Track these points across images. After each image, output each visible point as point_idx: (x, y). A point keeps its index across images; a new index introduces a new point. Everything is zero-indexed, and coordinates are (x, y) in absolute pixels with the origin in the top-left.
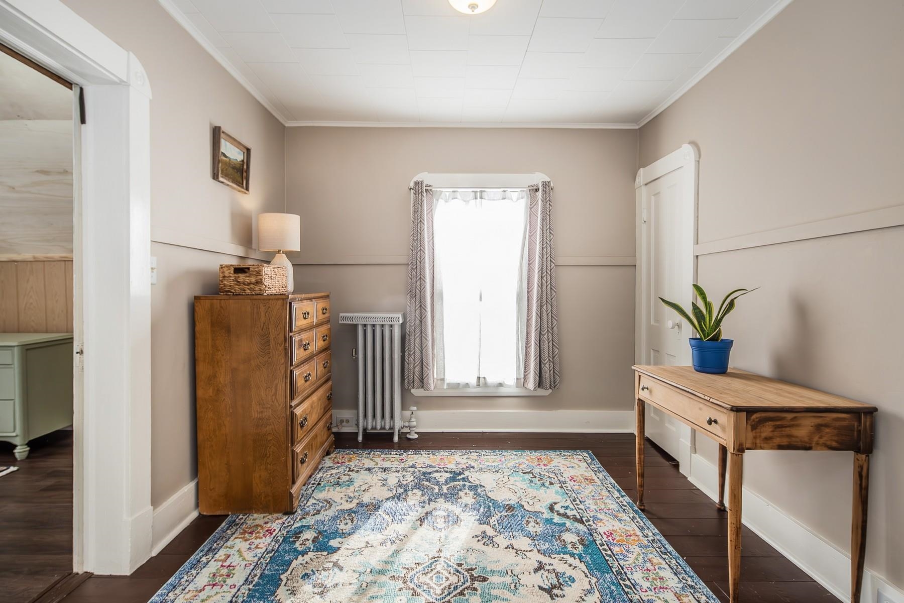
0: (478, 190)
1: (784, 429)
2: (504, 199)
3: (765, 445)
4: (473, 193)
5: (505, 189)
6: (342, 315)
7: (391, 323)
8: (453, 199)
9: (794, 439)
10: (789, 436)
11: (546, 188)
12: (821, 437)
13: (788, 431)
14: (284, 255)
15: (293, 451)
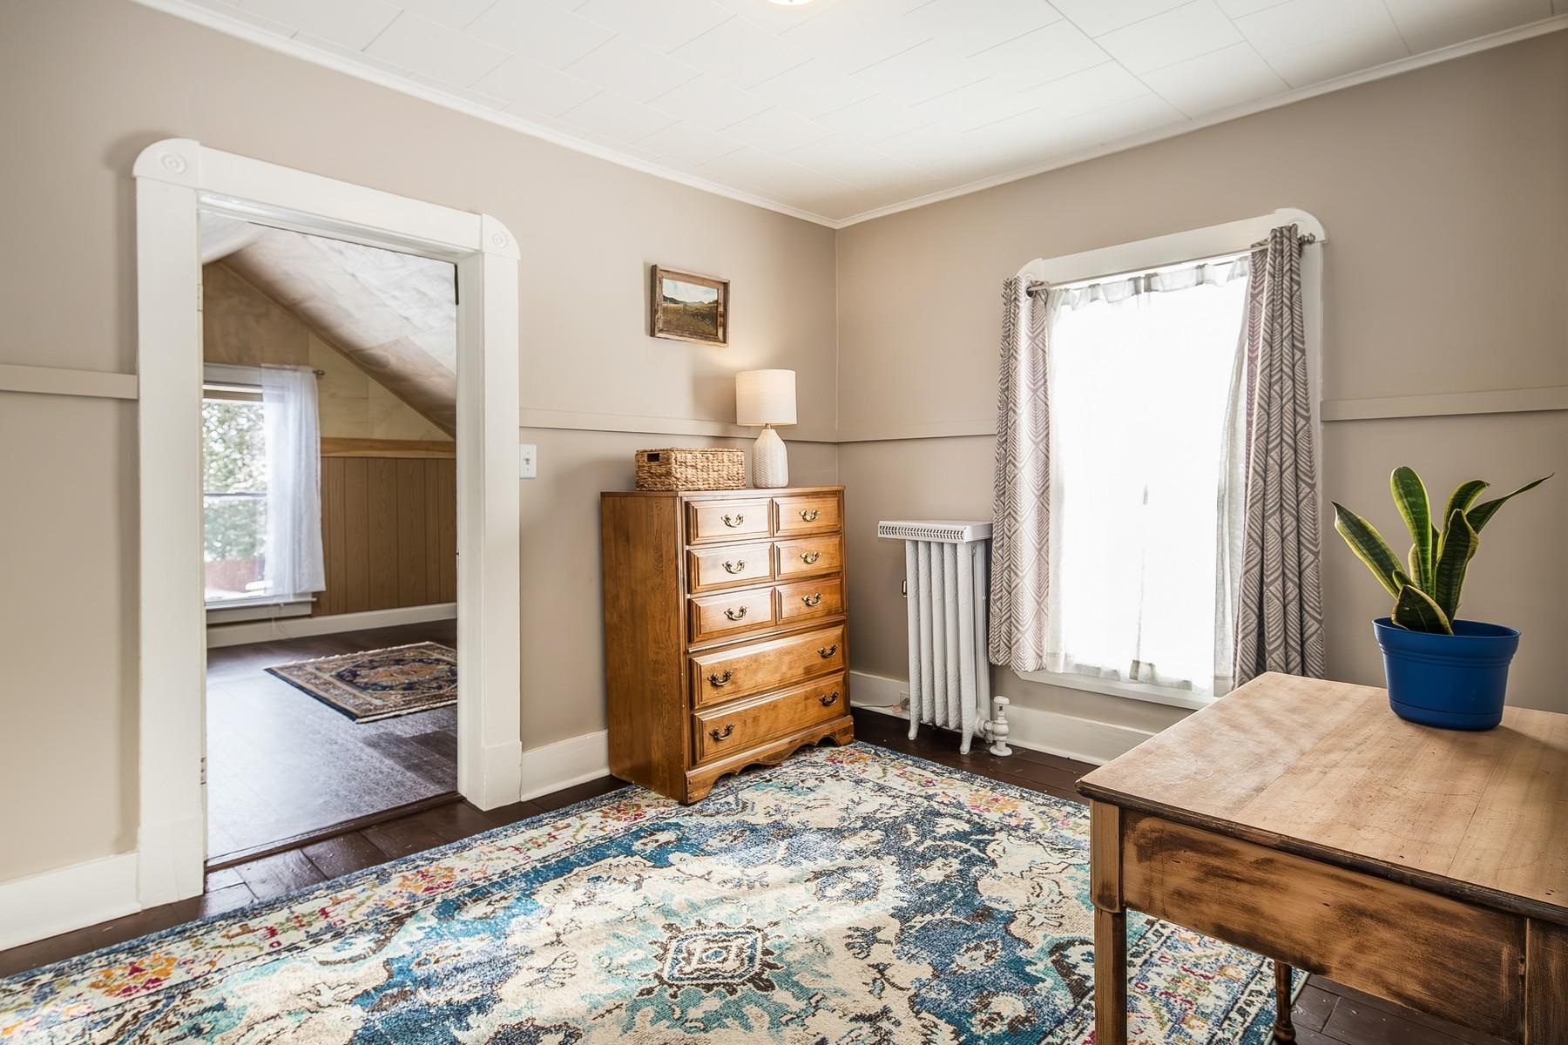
0: (1142, 274)
1: (1232, 884)
2: (1201, 283)
3: (1175, 911)
4: (1132, 282)
5: (1201, 262)
6: (882, 523)
7: (954, 541)
8: (1091, 301)
9: (1263, 923)
10: (1252, 910)
11: (1282, 243)
12: (1361, 948)
13: (1244, 893)
14: (773, 432)
15: (693, 718)
